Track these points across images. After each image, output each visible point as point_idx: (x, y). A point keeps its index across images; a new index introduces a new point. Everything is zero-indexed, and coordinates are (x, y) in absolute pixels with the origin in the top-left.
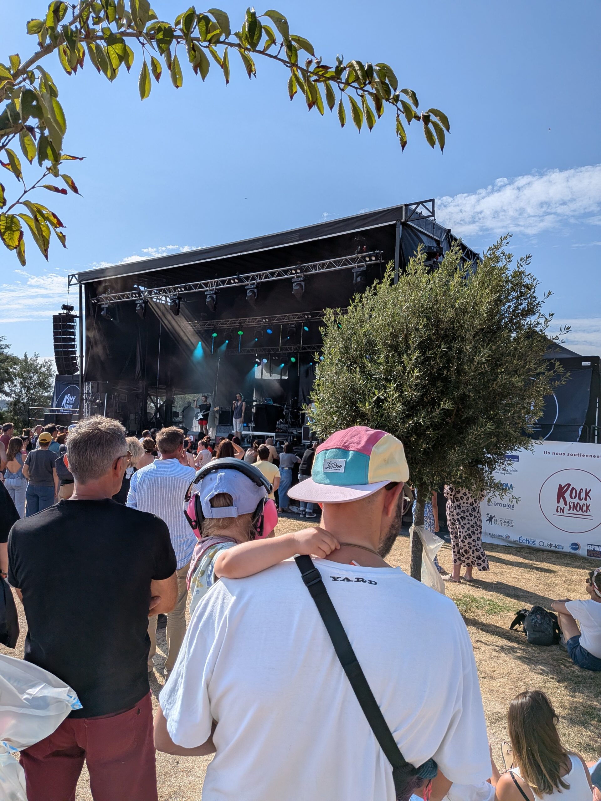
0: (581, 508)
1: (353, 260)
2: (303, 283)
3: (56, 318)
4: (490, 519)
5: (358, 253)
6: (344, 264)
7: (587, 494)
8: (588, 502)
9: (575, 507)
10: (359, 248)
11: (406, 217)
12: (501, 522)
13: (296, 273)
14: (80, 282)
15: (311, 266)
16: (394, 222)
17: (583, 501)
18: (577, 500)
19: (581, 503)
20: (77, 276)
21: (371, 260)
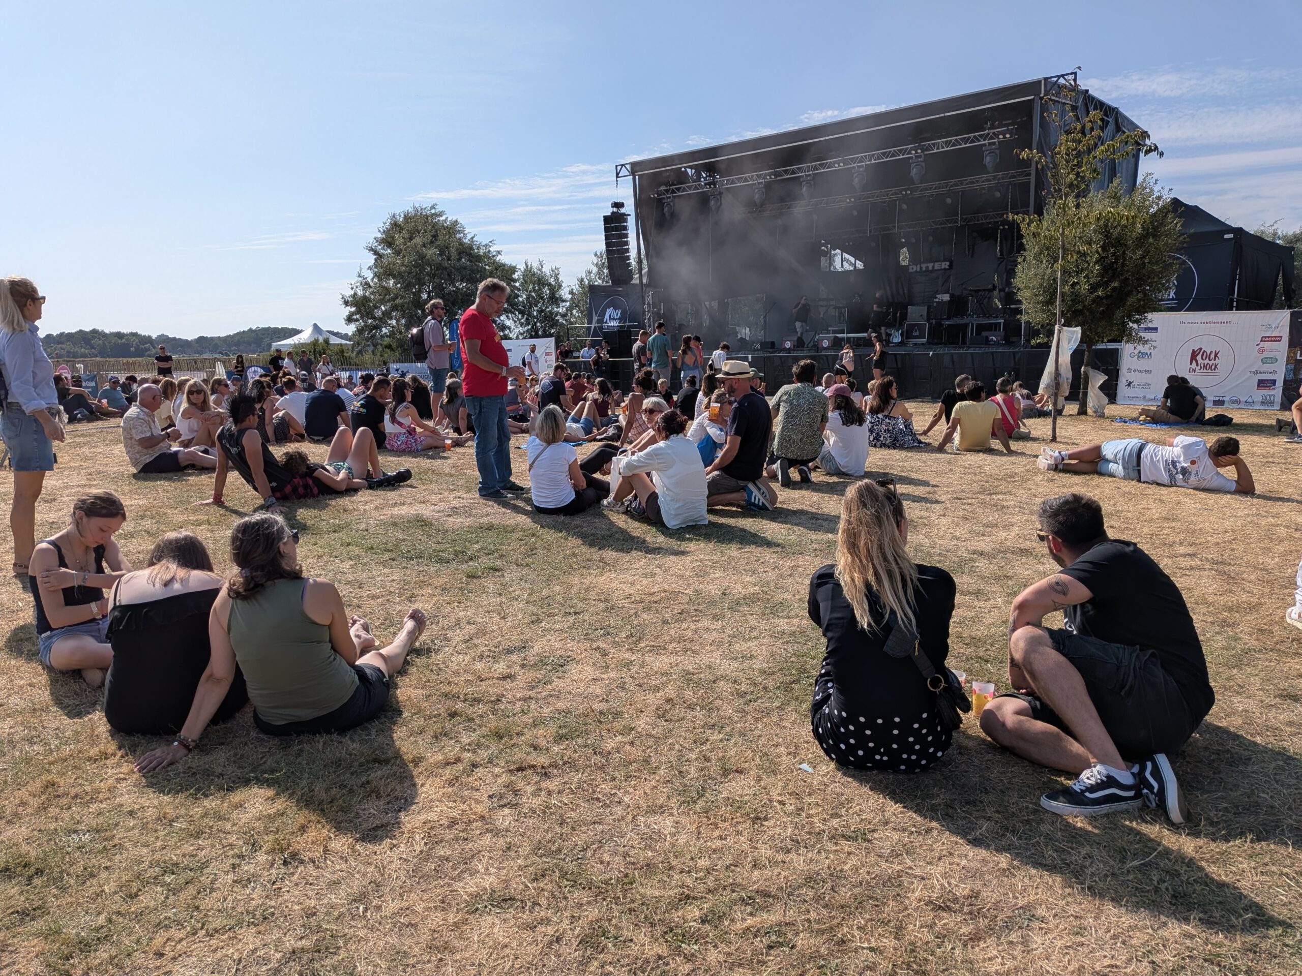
0: (1210, 368)
1: (985, 137)
2: (923, 164)
3: (607, 220)
4: (1129, 384)
5: (989, 129)
6: (973, 142)
7: (1216, 355)
8: (1217, 361)
9: (1205, 367)
10: (989, 123)
11: (1045, 91)
12: (1140, 385)
13: (916, 152)
14: (633, 173)
15: (933, 144)
16: (1032, 97)
17: (1213, 362)
18: (1207, 361)
19: (1211, 363)
20: (628, 167)
21: (1004, 137)
